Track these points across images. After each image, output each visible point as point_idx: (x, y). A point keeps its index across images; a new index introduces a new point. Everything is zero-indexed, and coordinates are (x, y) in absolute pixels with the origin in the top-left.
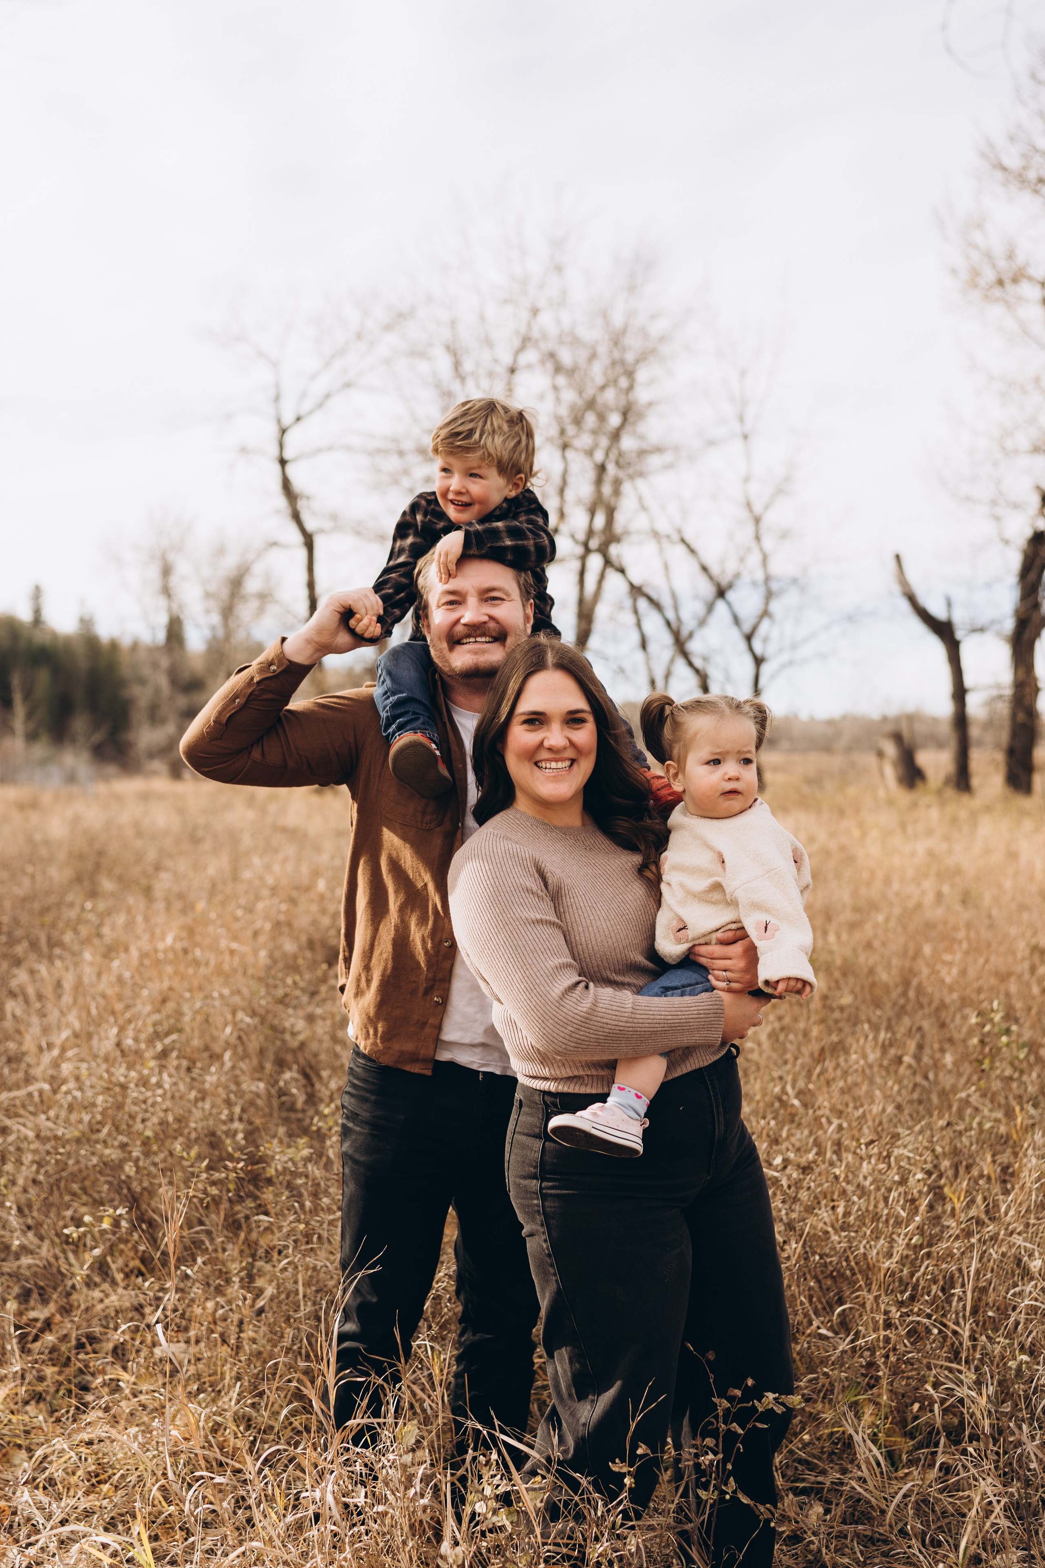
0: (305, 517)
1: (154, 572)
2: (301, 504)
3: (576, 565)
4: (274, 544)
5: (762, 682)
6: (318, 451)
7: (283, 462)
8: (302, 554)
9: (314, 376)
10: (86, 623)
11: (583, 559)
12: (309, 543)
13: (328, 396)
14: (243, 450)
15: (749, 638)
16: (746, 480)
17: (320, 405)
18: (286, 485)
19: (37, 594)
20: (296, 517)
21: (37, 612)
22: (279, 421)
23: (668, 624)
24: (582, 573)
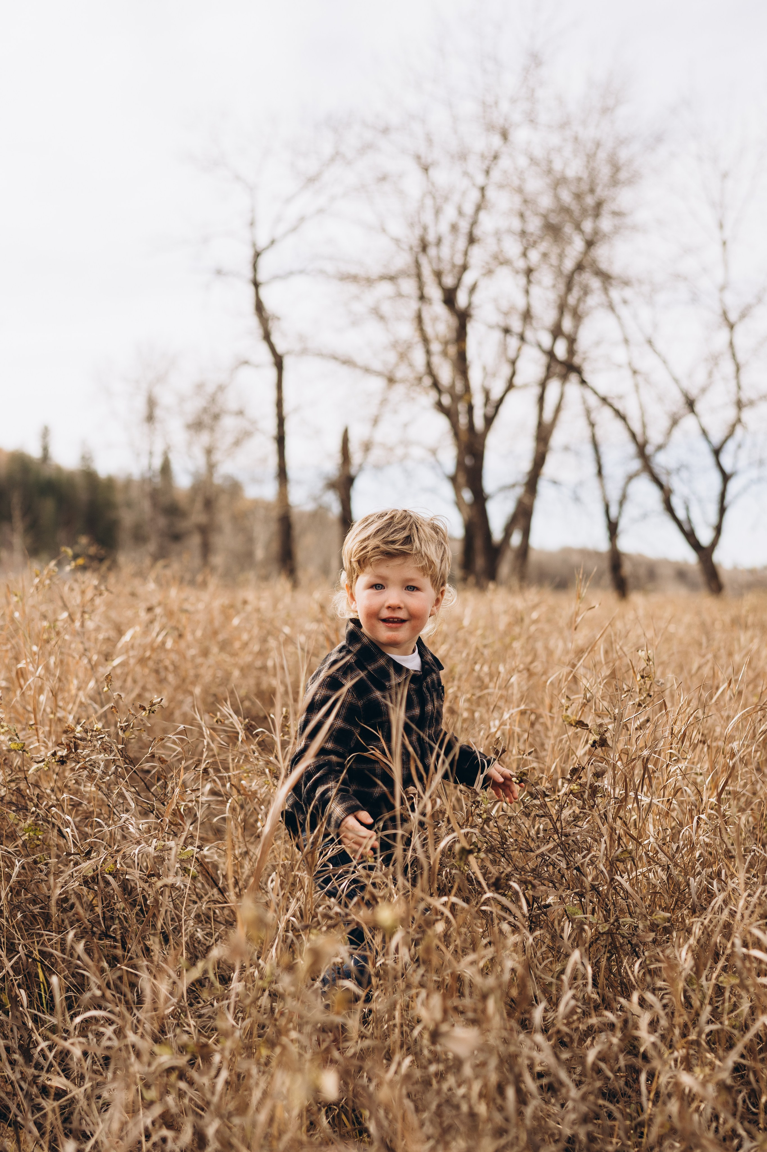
0: (275, 339)
1: (140, 405)
2: (273, 326)
3: (536, 391)
4: (246, 362)
5: (729, 497)
6: (291, 273)
7: (256, 284)
8: (272, 373)
9: (289, 200)
10: (86, 458)
11: (543, 385)
12: (279, 363)
13: (302, 219)
14: (219, 272)
15: (717, 452)
16: (723, 288)
17: (294, 229)
18: (259, 307)
19: (45, 433)
20: (267, 337)
21: (45, 449)
22: (254, 245)
23: (633, 436)
24: (541, 399)
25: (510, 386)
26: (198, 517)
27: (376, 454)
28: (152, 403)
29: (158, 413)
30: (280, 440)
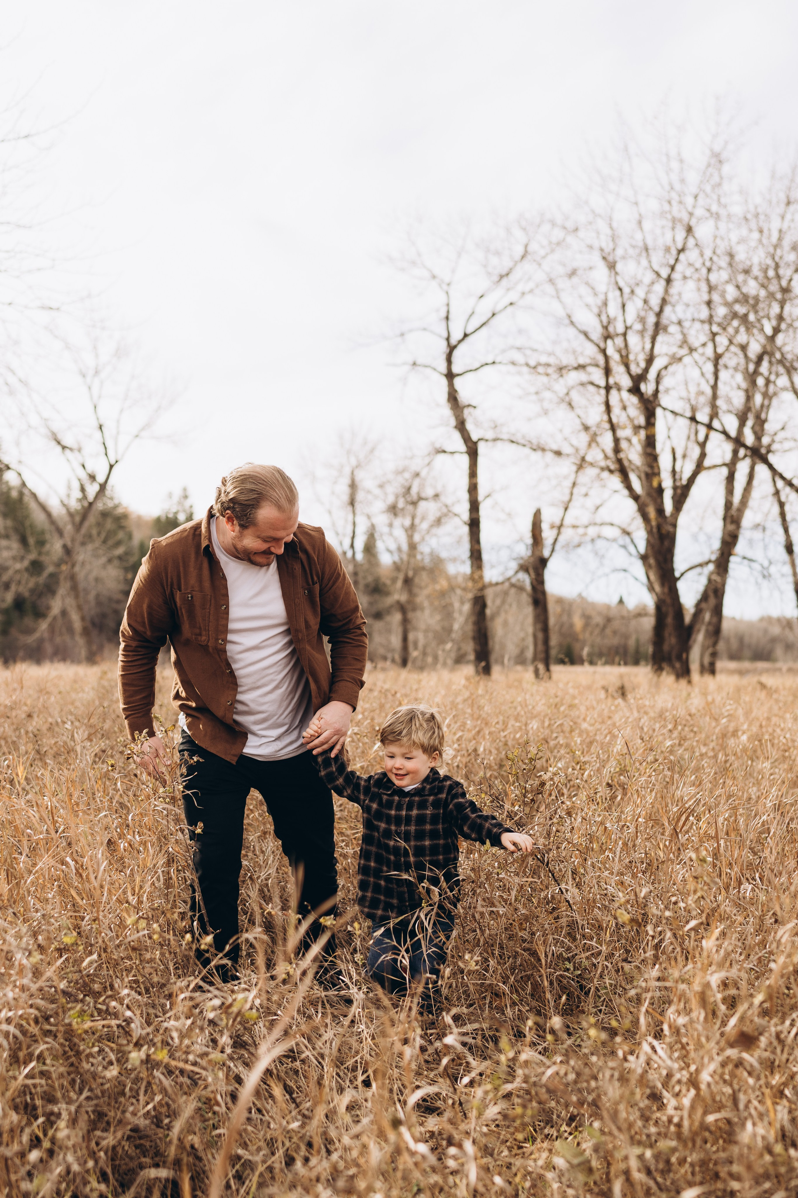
0: (469, 426)
1: (343, 490)
2: (468, 415)
4: (442, 451)
6: (484, 366)
7: (450, 376)
8: (465, 460)
9: (482, 297)
12: (473, 452)
13: (493, 315)
14: (415, 365)
17: (486, 324)
18: (453, 397)
20: (461, 426)
22: (448, 339)
24: (730, 479)
25: (699, 467)
26: (398, 595)
27: (567, 534)
28: (353, 486)
29: (360, 496)
30: (474, 524)
